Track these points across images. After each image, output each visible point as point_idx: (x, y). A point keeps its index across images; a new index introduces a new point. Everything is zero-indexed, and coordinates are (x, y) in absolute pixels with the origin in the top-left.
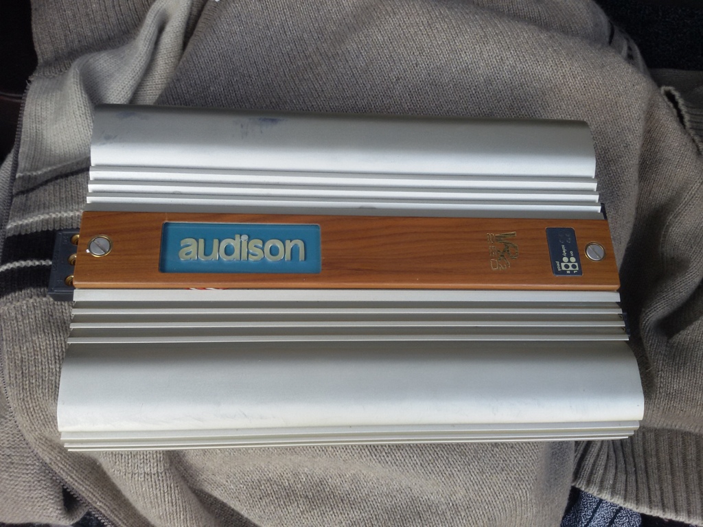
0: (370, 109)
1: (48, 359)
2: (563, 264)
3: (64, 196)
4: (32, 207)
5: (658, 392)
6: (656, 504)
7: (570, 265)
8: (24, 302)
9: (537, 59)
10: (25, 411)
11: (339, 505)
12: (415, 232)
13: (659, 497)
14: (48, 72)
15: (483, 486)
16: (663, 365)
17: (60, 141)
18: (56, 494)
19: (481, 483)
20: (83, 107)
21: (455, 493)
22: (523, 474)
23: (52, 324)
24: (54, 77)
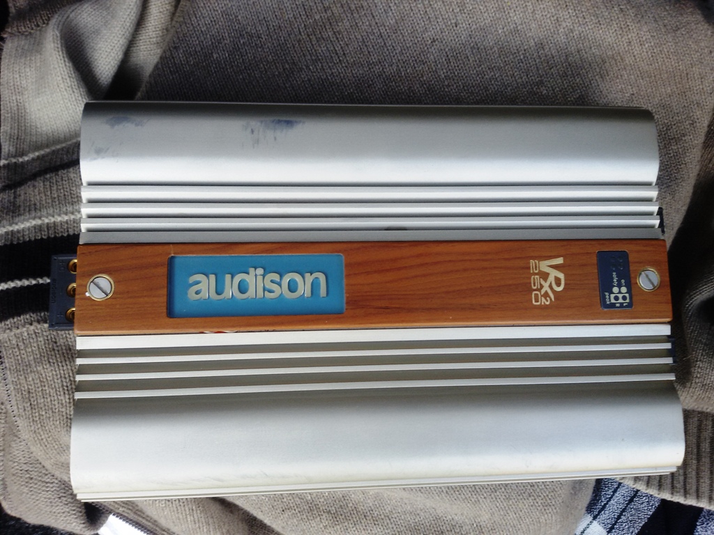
0: (399, 77)
1: (56, 390)
2: (612, 296)
3: (56, 196)
4: (22, 209)
5: (694, 382)
6: (678, 490)
7: (620, 296)
8: (25, 329)
9: (599, 21)
10: (38, 442)
11: (363, 522)
12: (450, 261)
13: (682, 483)
14: (23, 28)
15: (509, 512)
16: (702, 355)
17: (46, 117)
18: (78, 509)
19: (507, 508)
20: (68, 79)
21: (479, 516)
22: (550, 499)
23: (57, 352)
24: (30, 33)
